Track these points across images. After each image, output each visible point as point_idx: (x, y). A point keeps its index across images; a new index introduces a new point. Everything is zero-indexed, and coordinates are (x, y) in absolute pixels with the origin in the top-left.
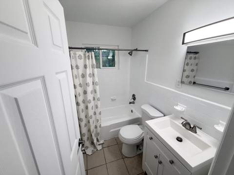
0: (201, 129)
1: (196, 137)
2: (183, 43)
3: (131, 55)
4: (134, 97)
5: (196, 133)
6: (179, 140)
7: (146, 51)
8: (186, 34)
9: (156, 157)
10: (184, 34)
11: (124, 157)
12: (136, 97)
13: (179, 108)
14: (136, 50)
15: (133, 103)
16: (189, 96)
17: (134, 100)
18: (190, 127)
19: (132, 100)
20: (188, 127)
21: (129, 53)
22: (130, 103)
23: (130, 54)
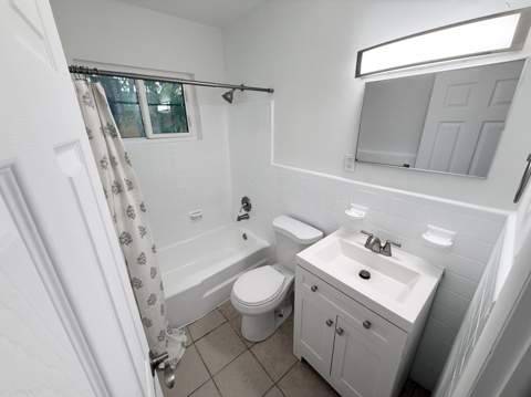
0: (400, 246)
1: (391, 263)
2: (358, 74)
3: (230, 101)
4: (246, 204)
5: (390, 255)
6: (365, 275)
7: (268, 90)
8: (364, 54)
9: (330, 323)
10: (360, 54)
11: (249, 346)
12: (251, 202)
13: (354, 213)
14: (243, 88)
15: (246, 217)
16: (373, 186)
17: (248, 210)
18: (380, 246)
19: (244, 212)
20: (376, 247)
21: (224, 96)
22: (239, 219)
23: (228, 98)
